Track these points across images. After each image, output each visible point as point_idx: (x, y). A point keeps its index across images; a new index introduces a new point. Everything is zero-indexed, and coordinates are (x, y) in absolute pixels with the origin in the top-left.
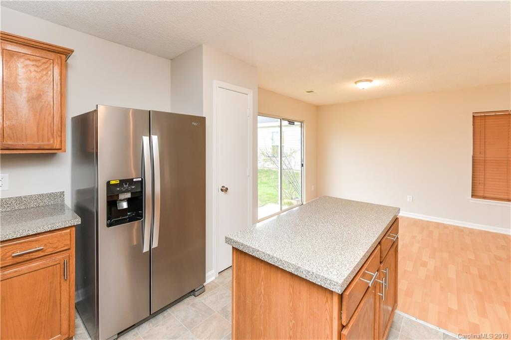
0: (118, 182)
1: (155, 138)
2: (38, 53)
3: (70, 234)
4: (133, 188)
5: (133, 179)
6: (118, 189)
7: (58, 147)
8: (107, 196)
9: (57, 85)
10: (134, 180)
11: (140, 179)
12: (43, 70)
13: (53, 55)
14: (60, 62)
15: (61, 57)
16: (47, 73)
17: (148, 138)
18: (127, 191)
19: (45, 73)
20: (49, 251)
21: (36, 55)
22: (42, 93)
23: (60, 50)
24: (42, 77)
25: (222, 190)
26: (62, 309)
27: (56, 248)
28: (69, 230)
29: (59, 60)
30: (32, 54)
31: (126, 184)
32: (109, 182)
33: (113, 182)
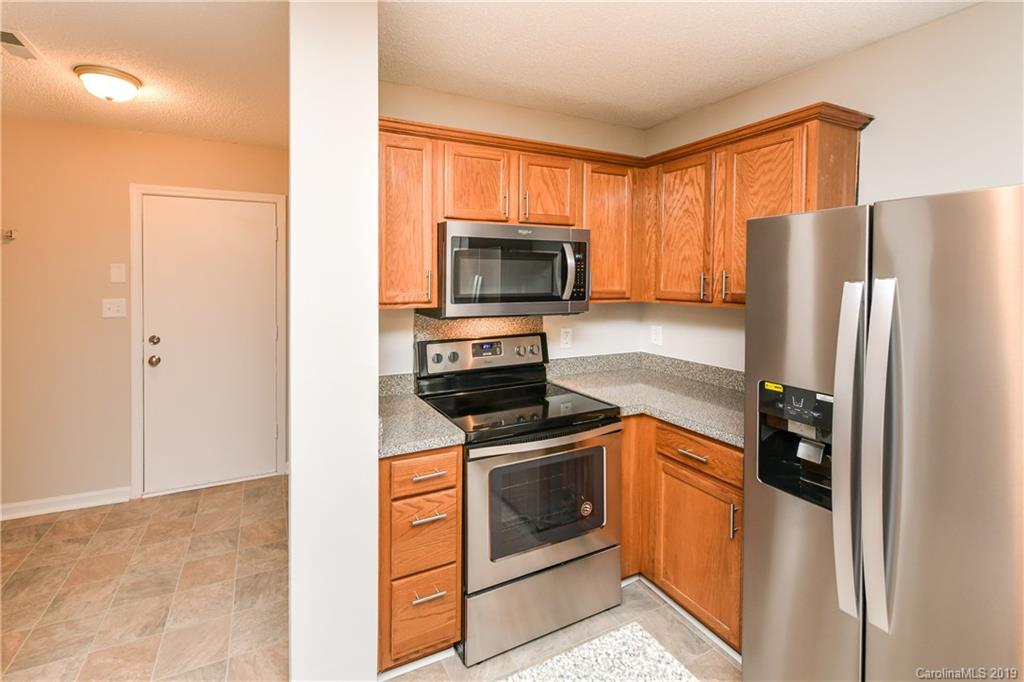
0: (781, 390)
6: (781, 406)
14: (805, 138)
15: (808, 127)
23: (802, 114)
29: (805, 134)
32: (762, 384)
33: (770, 386)
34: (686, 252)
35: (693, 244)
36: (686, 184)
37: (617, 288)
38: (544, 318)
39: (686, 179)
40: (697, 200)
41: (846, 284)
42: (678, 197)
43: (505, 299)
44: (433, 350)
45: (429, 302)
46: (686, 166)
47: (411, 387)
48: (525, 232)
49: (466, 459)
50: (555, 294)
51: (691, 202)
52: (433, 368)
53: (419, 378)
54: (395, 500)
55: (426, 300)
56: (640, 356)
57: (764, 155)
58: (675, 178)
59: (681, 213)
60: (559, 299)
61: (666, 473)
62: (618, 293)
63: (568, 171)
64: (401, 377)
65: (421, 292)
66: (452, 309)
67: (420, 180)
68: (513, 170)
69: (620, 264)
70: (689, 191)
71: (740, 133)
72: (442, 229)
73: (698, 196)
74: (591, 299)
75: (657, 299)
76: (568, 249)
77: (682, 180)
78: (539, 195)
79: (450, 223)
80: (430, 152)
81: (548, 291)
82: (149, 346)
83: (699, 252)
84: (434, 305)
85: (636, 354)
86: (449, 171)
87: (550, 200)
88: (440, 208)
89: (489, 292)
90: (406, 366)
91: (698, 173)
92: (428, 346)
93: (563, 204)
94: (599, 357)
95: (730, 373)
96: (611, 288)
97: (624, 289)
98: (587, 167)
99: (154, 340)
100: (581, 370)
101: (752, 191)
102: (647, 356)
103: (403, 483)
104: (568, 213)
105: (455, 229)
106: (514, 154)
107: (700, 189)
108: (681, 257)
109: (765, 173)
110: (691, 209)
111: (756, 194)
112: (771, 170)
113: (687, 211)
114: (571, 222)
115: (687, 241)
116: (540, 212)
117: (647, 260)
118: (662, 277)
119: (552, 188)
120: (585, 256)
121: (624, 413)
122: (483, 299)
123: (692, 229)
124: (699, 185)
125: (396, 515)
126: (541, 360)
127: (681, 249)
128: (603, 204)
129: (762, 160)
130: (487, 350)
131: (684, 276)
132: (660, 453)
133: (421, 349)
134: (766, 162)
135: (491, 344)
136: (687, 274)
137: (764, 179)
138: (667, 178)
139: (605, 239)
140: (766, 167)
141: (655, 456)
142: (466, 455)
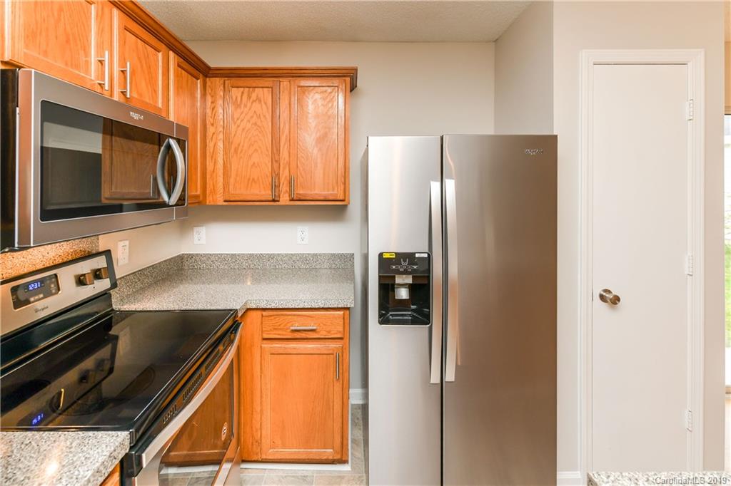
0: (394, 257)
1: (450, 185)
2: (325, 82)
3: (344, 318)
4: (415, 270)
5: (414, 254)
6: (394, 267)
7: (341, 198)
8: (380, 276)
9: (341, 117)
10: (417, 255)
11: (426, 255)
12: (329, 102)
13: (338, 81)
14: (344, 88)
15: (345, 81)
16: (333, 105)
17: (438, 184)
18: (406, 272)
19: (330, 105)
20: (322, 334)
21: (324, 85)
22: (327, 130)
23: (344, 71)
24: (328, 110)
25: (602, 297)
26: (335, 417)
27: (329, 332)
28: (342, 312)
29: (344, 85)
30: (320, 85)
31: (405, 261)
34: (255, 159)
35: (262, 152)
36: (254, 101)
39: (254, 96)
40: (265, 116)
42: (246, 110)
46: (254, 85)
51: (259, 117)
58: (243, 93)
59: (249, 125)
70: (257, 108)
71: (302, 71)
73: (266, 113)
75: (225, 201)
77: (249, 97)
83: (268, 160)
91: (264, 94)
97: (199, 193)
98: (174, 58)
107: (268, 108)
108: (251, 163)
110: (259, 123)
113: (255, 124)
115: (256, 150)
117: (212, 164)
118: (232, 180)
123: (260, 140)
124: (265, 103)
127: (250, 156)
131: (253, 179)
136: (256, 179)
138: (236, 93)
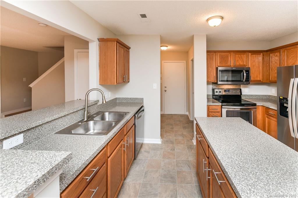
5: (287, 98)
6: (282, 101)
18: (285, 103)
31: (285, 100)
32: (280, 97)
33: (281, 97)
37: (258, 79)
38: (241, 85)
39: (276, 55)
41: (291, 79)
42: (274, 59)
43: (232, 81)
44: (216, 90)
45: (215, 81)
46: (275, 52)
47: (211, 97)
48: (234, 68)
49: (222, 108)
50: (241, 80)
52: (216, 94)
53: (213, 95)
54: (210, 112)
55: (214, 81)
56: (269, 96)
57: (292, 51)
59: (274, 63)
60: (242, 81)
61: (268, 118)
62: (259, 80)
63: (245, 55)
64: (210, 95)
65: (213, 80)
66: (219, 83)
67: (213, 60)
68: (232, 56)
69: (259, 74)
70: (276, 58)
72: (217, 68)
73: (278, 59)
74: (251, 81)
75: (270, 82)
76: (244, 71)
77: (274, 55)
78: (238, 61)
79: (218, 68)
80: (215, 55)
81: (240, 80)
82: (165, 88)
84: (216, 82)
85: (268, 95)
86: (218, 58)
87: (240, 62)
88: (217, 64)
89: (229, 79)
90: (211, 93)
91: (278, 54)
92: (215, 90)
93: (244, 62)
94: (256, 95)
95: (275, 97)
96: (257, 79)
97: (261, 79)
98: (250, 54)
99: (166, 87)
100: (251, 98)
101: (289, 58)
102: (271, 96)
103: (211, 110)
104: (245, 64)
105: (220, 68)
106: (232, 53)
109: (292, 55)
111: (290, 59)
112: (293, 54)
114: (246, 65)
116: (238, 64)
117: (267, 73)
118: (271, 77)
119: (241, 58)
120: (249, 73)
121: (257, 105)
122: (227, 81)
124: (278, 56)
125: (210, 114)
126: (240, 94)
127: (275, 71)
128: (254, 61)
129: (291, 52)
130: (227, 91)
131: (275, 77)
132: (266, 114)
133: (213, 90)
134: (292, 52)
135: (228, 90)
137: (292, 56)
138: (271, 55)
139: (255, 69)
140: (292, 53)
141: (265, 114)
142: (222, 107)
